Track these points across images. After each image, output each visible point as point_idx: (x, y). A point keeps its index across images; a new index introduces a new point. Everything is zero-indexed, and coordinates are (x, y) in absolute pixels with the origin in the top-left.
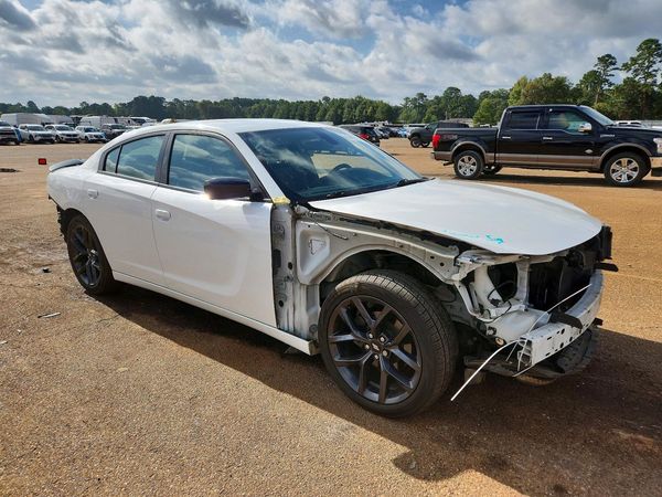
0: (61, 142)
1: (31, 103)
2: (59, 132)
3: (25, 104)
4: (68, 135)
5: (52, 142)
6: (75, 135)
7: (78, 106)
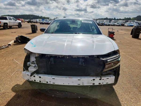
0: (112, 26)
1: (115, 18)
2: (112, 24)
3: (113, 18)
4: (113, 24)
5: (110, 26)
6: (115, 24)
7: (124, 18)
